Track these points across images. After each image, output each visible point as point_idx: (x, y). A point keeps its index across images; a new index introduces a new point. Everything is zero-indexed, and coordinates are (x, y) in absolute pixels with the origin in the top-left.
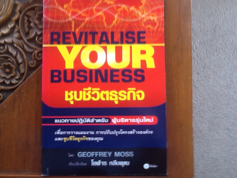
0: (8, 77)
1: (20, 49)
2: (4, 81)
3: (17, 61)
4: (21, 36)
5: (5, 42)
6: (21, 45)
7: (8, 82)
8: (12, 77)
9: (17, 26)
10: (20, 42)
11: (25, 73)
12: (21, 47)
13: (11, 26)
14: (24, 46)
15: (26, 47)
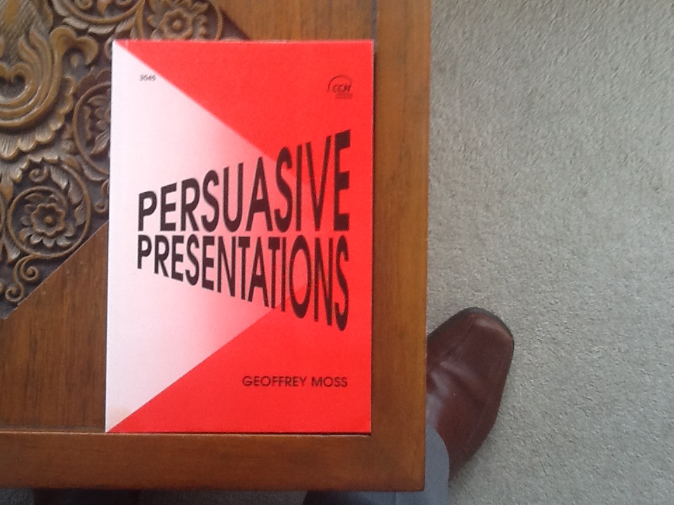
0: (51, 233)
2: (42, 241)
3: (69, 201)
4: (76, 148)
5: (43, 159)
6: (78, 168)
7: (49, 244)
8: (59, 234)
9: (68, 127)
10: (76, 159)
11: (86, 225)
12: (76, 171)
13: (56, 125)
14: (83, 170)
15: (87, 172)
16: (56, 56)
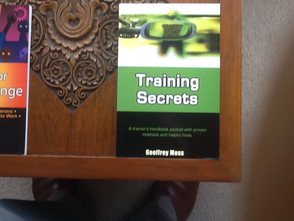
0: (90, 79)
1: (100, 57)
2: (87, 83)
3: (97, 66)
4: (100, 46)
5: (87, 51)
6: (100, 54)
7: (89, 84)
8: (93, 80)
9: (97, 38)
10: (99, 51)
11: (104, 76)
12: (100, 55)
13: (92, 37)
14: (102, 54)
15: (104, 55)
16: (92, 10)
